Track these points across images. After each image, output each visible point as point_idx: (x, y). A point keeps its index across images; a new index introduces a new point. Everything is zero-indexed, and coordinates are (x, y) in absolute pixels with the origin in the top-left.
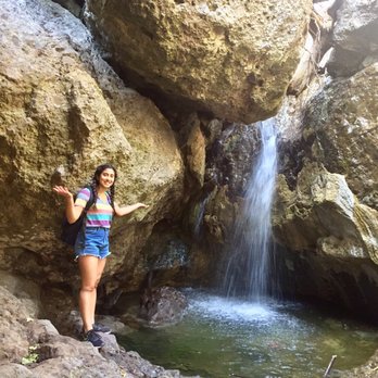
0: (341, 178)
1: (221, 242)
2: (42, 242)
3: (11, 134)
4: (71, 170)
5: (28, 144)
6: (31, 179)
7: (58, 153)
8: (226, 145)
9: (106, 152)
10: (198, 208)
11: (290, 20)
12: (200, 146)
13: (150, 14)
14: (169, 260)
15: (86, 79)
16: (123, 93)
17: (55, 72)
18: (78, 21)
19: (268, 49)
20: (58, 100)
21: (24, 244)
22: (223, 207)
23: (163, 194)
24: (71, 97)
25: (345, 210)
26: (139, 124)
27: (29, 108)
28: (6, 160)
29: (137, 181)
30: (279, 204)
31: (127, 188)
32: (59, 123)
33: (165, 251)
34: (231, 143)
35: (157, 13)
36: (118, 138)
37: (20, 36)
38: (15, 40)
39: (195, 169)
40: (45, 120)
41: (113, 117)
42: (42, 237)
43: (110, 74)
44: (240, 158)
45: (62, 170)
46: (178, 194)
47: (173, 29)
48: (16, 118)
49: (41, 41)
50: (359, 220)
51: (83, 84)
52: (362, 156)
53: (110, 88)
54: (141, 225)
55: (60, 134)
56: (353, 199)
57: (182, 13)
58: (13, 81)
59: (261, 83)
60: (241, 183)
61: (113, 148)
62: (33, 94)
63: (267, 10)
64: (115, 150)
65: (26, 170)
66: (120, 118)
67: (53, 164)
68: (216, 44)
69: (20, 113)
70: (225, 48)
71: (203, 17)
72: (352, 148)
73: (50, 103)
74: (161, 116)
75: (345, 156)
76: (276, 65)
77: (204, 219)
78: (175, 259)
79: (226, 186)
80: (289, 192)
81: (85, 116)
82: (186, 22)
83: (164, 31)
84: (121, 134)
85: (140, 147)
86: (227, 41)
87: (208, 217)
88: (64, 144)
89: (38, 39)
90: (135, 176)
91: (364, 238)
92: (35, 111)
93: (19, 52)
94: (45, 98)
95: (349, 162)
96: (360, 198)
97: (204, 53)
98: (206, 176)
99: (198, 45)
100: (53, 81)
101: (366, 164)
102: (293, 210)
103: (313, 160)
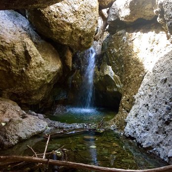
0: (110, 67)
1: (78, 89)
2: (19, 90)
3: (9, 59)
4: (26, 69)
5: (13, 62)
6: (15, 72)
7: (23, 64)
8: (79, 55)
9: (37, 63)
10: (70, 78)
11: (91, 20)
12: (69, 57)
13: (47, 22)
15: (29, 41)
16: (41, 42)
17: (20, 40)
18: (24, 17)
19: (84, 29)
20: (21, 48)
21: (13, 91)
22: (78, 78)
23: (55, 74)
24: (25, 47)
25: (111, 77)
26: (46, 52)
27: (13, 51)
28: (8, 67)
29: (46, 71)
30: (95, 76)
31: (44, 73)
32: (22, 55)
33: (59, 94)
34: (81, 55)
35: (49, 21)
36: (40, 58)
37: (8, 28)
38: (7, 30)
40: (18, 55)
41: (38, 52)
42: (19, 89)
43: (36, 36)
44: (84, 60)
45: (24, 69)
46: (61, 74)
47: (55, 25)
48: (10, 54)
49: (14, 29)
50: (115, 80)
51: (29, 43)
52: (115, 60)
53: (36, 41)
54: (49, 85)
55: (23, 59)
56: (113, 74)
57: (57, 21)
58: (8, 43)
59: (84, 39)
60: (84, 69)
61: (38, 62)
62: (14, 47)
63: (83, 17)
64: (39, 62)
65: (14, 69)
66: (40, 51)
67: (21, 67)
68: (68, 29)
69: (11, 53)
70: (71, 30)
71: (63, 21)
72: (113, 58)
73: (19, 49)
74: (54, 49)
75: (111, 60)
76: (87, 34)
77: (72, 82)
78: (62, 96)
79: (79, 70)
81: (30, 53)
82: (58, 23)
83: (52, 26)
84: (41, 57)
85: (47, 60)
86: (71, 27)
88: (24, 61)
89: (13, 29)
90: (46, 69)
91: (117, 85)
92: (15, 52)
93: (8, 34)
94: (17, 48)
95: (112, 62)
96: (116, 73)
97: (65, 31)
98: (72, 67)
99: (62, 29)
100: (19, 42)
101: (116, 63)
102: (99, 78)
103: (104, 61)
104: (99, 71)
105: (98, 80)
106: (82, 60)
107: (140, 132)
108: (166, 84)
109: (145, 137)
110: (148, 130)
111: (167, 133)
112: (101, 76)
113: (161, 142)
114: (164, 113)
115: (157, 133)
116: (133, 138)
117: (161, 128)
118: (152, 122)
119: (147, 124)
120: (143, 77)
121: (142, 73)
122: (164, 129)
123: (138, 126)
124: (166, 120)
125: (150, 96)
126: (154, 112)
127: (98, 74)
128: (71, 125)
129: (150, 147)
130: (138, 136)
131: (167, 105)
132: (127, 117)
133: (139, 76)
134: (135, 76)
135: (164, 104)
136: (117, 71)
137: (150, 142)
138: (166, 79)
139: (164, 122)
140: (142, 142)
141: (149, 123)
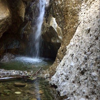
0: (54, 19)
8: (32, 8)
12: (22, 8)
14: (13, 46)
22: (29, 28)
23: (2, 23)
25: (55, 29)
33: (12, 43)
34: (34, 7)
39: (21, 16)
44: (35, 12)
50: (58, 32)
52: (59, 12)
56: (57, 25)
60: (35, 20)
72: (57, 10)
75: (55, 12)
78: (15, 45)
79: (31, 22)
80: (46, 23)
87: (25, 32)
91: (59, 37)
95: (56, 14)
96: (59, 25)
98: (25, 18)
101: (60, 15)
102: (46, 29)
103: (51, 13)
104: (46, 22)
105: (45, 31)
106: (34, 12)
107: (62, 81)
108: (89, 34)
109: (64, 86)
110: (68, 79)
111: (80, 83)
112: (47, 28)
113: (74, 92)
114: (81, 63)
115: (73, 82)
116: (56, 87)
117: (77, 77)
118: (72, 72)
119: (68, 73)
120: (76, 28)
121: (76, 24)
122: (79, 79)
123: (62, 75)
124: (82, 70)
125: (77, 46)
126: (76, 61)
127: (46, 26)
128: (9, 72)
129: (66, 95)
130: (59, 84)
131: (85, 55)
132: (58, 67)
133: (73, 27)
134: (71, 28)
135: (83, 54)
136: (60, 23)
137: (67, 91)
138: (90, 29)
139: (80, 72)
140: (61, 91)
141: (69, 73)
